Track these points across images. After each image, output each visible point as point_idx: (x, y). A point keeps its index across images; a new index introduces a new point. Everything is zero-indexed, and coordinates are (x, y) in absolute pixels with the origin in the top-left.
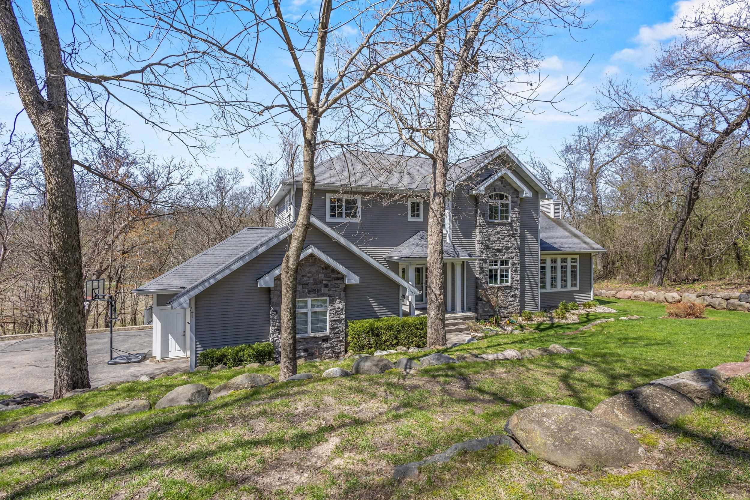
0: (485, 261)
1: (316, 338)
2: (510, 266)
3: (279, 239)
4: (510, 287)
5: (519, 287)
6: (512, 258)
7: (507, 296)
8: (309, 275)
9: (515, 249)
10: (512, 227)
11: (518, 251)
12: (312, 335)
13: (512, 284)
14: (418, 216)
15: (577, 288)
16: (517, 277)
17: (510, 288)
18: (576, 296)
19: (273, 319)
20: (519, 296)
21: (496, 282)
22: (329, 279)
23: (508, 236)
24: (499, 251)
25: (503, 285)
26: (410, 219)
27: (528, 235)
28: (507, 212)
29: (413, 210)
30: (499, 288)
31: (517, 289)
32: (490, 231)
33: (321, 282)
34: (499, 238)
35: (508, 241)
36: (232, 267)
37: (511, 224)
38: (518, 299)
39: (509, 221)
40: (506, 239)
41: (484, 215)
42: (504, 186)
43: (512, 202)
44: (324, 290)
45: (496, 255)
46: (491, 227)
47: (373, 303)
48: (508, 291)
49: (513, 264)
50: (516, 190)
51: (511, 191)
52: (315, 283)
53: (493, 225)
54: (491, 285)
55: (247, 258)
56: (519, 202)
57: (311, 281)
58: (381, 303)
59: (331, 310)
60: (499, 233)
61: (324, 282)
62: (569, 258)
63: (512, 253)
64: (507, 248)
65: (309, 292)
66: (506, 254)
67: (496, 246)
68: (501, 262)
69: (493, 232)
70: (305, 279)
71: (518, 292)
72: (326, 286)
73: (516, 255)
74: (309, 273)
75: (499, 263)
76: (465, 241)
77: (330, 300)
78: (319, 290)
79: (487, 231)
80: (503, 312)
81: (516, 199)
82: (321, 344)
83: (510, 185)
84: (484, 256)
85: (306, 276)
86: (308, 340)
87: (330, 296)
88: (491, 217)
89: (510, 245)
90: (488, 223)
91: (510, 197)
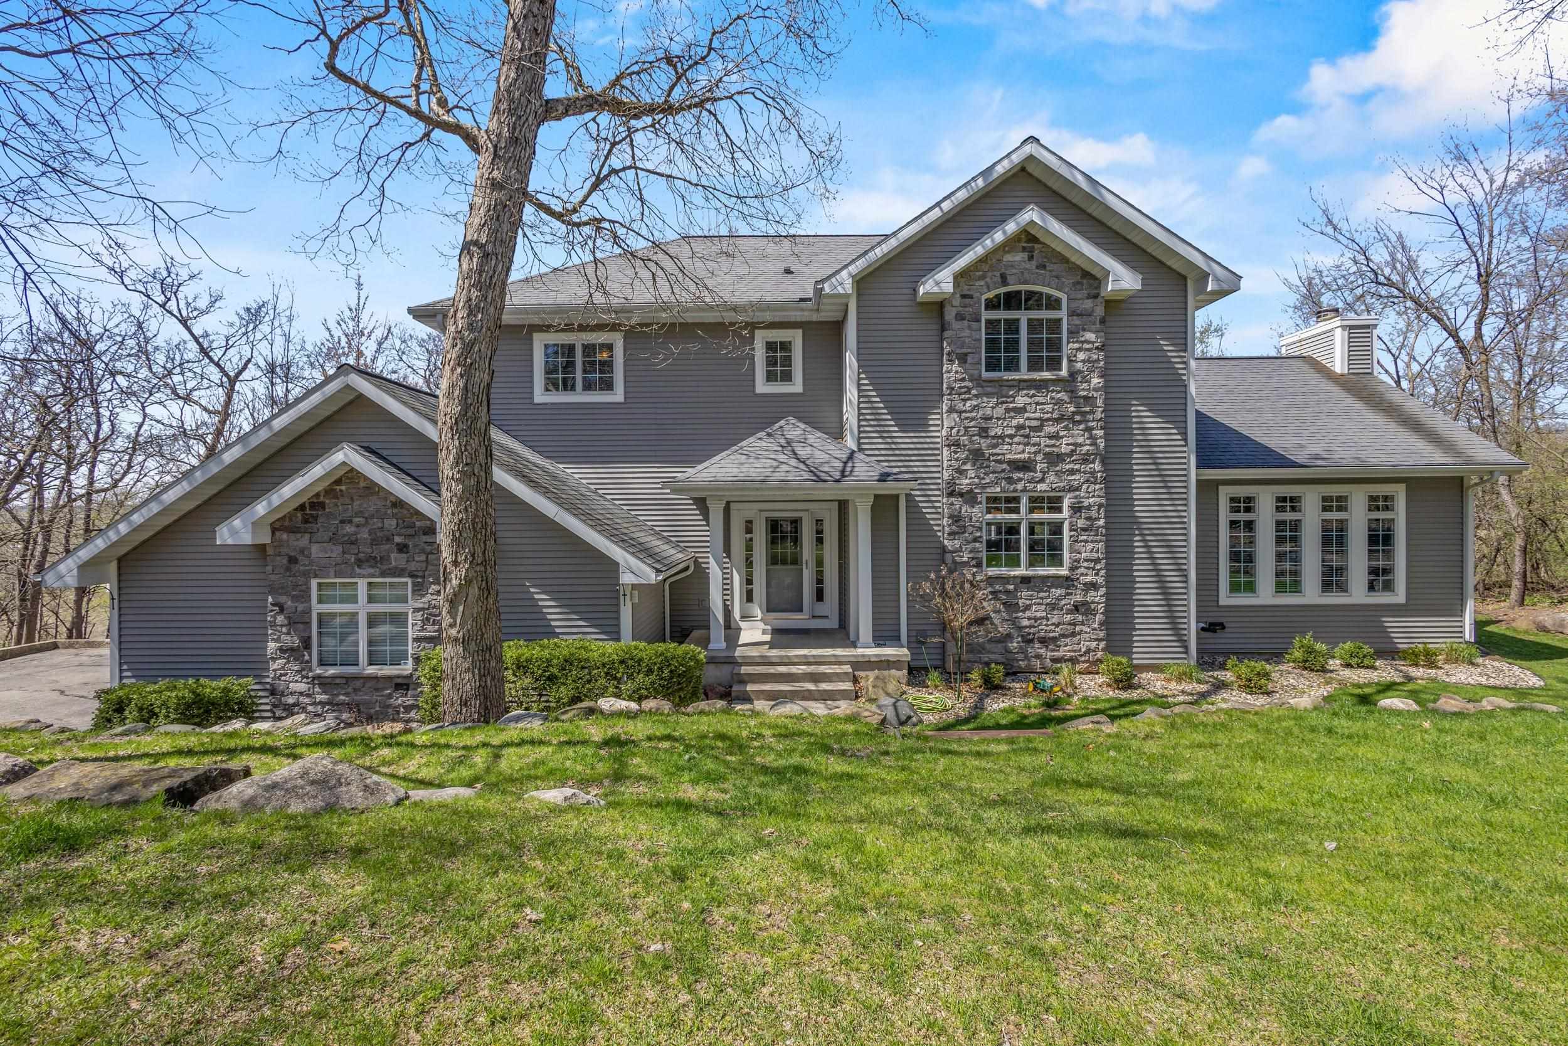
0: (970, 497)
1: (376, 678)
2: (1066, 513)
3: (271, 428)
4: (1067, 578)
5: (1100, 580)
6: (1072, 489)
7: (1053, 607)
8: (356, 520)
9: (1085, 461)
10: (1072, 392)
11: (1097, 466)
12: (371, 670)
13: (1072, 569)
14: (787, 377)
15: (1400, 596)
16: (1092, 549)
17: (1068, 582)
18: (1391, 623)
19: (273, 624)
20: (1101, 608)
21: (1015, 562)
22: (411, 531)
23: (1058, 420)
24: (1024, 466)
25: (1041, 571)
26: (762, 387)
27: (1143, 416)
28: (1055, 345)
29: (771, 362)
30: (1026, 580)
31: (1094, 586)
32: (989, 407)
33: (389, 540)
34: (1019, 427)
35: (1056, 436)
36: (164, 497)
37: (1070, 383)
38: (1099, 618)
39: (1064, 373)
40: (1051, 429)
41: (963, 359)
42: (1042, 266)
43: (1072, 313)
44: (397, 559)
45: (1010, 480)
46: (988, 395)
47: (544, 600)
48: (1059, 592)
49: (1076, 509)
50: (1086, 274)
51: (1068, 281)
52: (375, 542)
53: (1000, 390)
54: (993, 571)
55: (198, 474)
56: (1100, 311)
57: (364, 535)
58: (569, 605)
59: (416, 610)
60: (1022, 410)
61: (397, 539)
62: (1358, 499)
63: (1072, 472)
64: (1054, 459)
65: (360, 563)
66: (1051, 477)
67: (1015, 451)
68: (1032, 500)
69: (1000, 411)
70: (349, 529)
71: (1097, 597)
72: (402, 548)
73: (1092, 479)
74: (359, 513)
75: (1024, 501)
76: (904, 439)
77: (414, 585)
78: (384, 559)
79: (975, 408)
80: (1038, 656)
81: (1088, 304)
82: (390, 696)
83: (1065, 260)
84: (964, 483)
85: (350, 522)
86: (358, 684)
87: (412, 576)
88: (992, 365)
89: (1064, 449)
90: (978, 381)
91: (1064, 298)
